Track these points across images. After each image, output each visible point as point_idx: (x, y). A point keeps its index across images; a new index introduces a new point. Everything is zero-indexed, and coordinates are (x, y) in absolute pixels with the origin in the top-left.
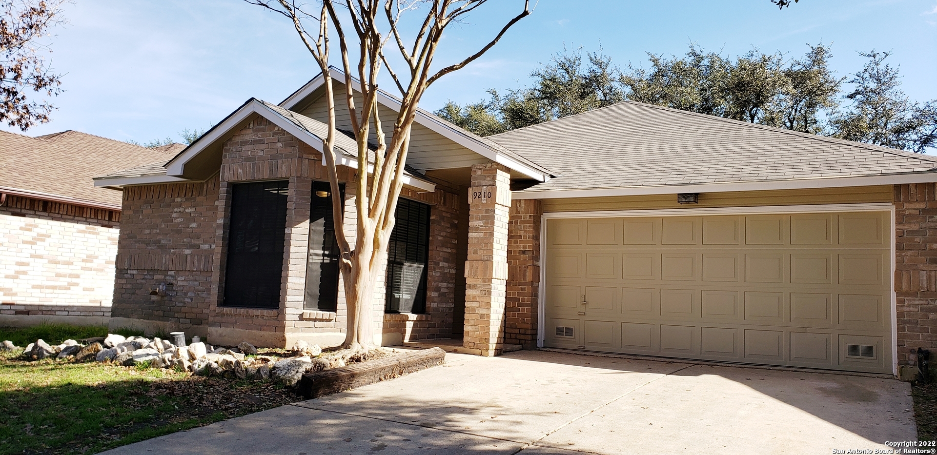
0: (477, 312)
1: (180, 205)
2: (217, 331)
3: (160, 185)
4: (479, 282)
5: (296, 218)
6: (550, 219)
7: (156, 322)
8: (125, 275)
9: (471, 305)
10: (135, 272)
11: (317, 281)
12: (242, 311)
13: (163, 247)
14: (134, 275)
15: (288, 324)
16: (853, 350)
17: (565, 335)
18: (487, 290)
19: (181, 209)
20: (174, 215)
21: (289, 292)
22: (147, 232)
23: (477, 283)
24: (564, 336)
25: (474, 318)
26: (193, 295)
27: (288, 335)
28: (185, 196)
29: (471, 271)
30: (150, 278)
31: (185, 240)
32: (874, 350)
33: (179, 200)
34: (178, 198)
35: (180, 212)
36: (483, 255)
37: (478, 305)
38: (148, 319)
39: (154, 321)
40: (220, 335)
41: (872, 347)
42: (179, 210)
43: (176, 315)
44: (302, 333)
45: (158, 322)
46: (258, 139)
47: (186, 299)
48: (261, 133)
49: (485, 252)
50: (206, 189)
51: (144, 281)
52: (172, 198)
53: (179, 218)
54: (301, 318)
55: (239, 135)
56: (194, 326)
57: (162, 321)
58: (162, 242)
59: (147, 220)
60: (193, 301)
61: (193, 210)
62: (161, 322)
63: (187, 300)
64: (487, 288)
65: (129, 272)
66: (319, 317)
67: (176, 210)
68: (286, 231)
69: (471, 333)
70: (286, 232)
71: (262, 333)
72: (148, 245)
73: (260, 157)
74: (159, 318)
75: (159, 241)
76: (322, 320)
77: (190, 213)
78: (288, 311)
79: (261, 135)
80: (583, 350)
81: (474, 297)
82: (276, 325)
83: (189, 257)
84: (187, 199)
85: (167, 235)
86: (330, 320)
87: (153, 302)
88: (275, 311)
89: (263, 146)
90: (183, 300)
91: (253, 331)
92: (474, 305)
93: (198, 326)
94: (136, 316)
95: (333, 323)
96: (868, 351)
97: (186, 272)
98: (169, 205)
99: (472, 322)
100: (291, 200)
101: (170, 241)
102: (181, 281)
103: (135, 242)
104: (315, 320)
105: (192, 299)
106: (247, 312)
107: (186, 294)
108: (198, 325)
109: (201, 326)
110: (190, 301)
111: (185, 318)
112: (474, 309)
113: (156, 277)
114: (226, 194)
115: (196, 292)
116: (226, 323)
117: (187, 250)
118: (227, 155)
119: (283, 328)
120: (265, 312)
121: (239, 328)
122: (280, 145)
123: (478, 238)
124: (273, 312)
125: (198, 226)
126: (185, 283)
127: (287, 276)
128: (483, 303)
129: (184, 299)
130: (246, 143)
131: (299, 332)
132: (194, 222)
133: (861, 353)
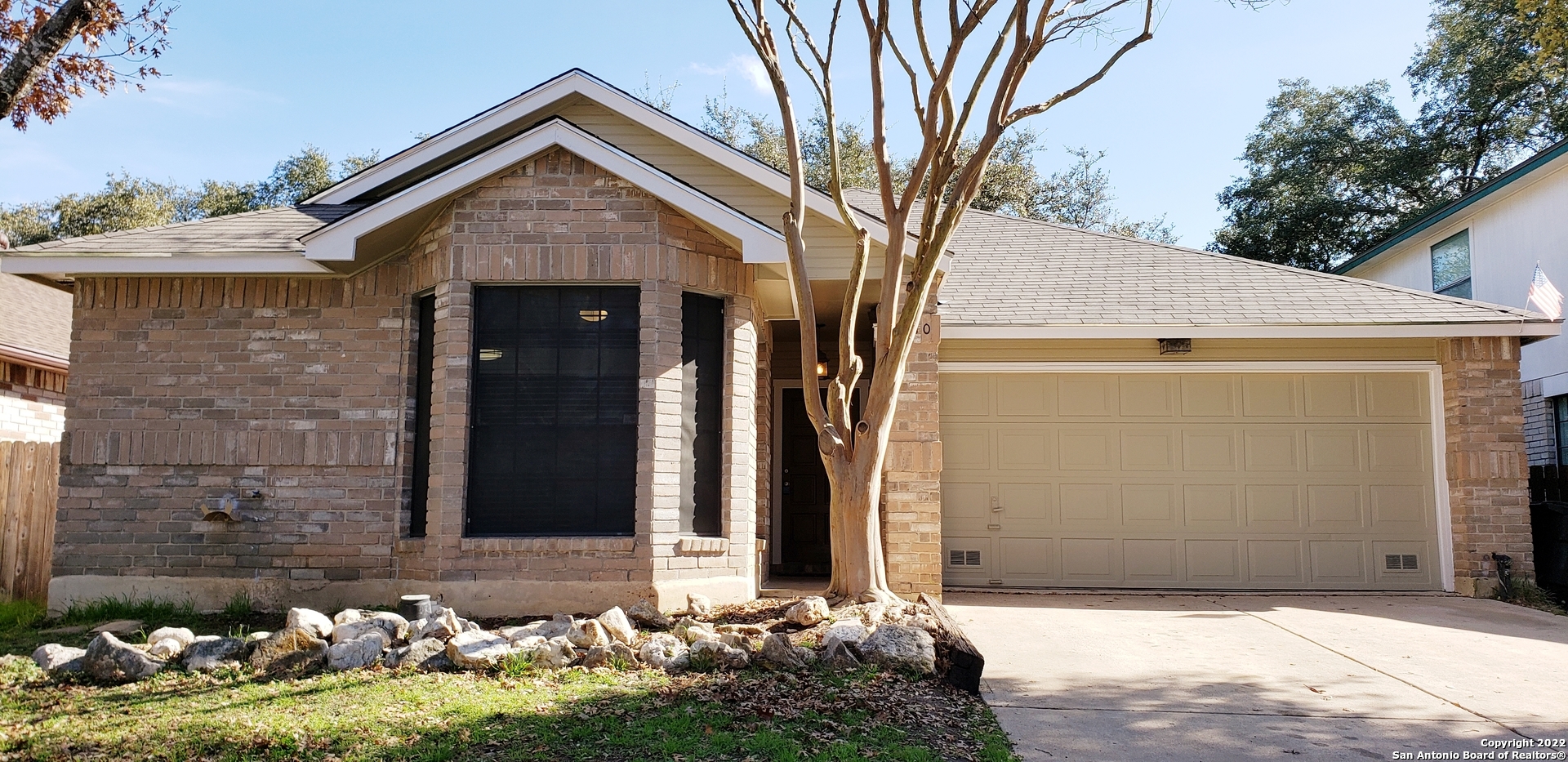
0: (912, 530)
1: (271, 325)
2: (465, 588)
3: (203, 279)
4: (914, 479)
5: (661, 359)
6: (943, 374)
7: (213, 580)
8: (96, 478)
9: (900, 518)
10: (129, 471)
11: (689, 479)
12: (538, 543)
13: (223, 416)
14: (127, 477)
15: (658, 563)
16: (1392, 561)
17: (967, 564)
18: (930, 492)
19: (276, 334)
20: (254, 346)
21: (657, 501)
22: (168, 380)
23: (911, 480)
24: (965, 566)
25: (908, 541)
26: (328, 517)
27: (660, 585)
28: (286, 306)
29: (898, 460)
30: (186, 482)
31: (293, 400)
32: (1418, 559)
33: (268, 313)
34: (265, 309)
35: (271, 339)
36: (918, 431)
37: (915, 518)
38: (186, 575)
39: (208, 579)
40: (476, 597)
41: (1415, 556)
42: (268, 335)
43: (278, 562)
44: (679, 581)
45: (219, 580)
46: (550, 199)
47: (306, 526)
48: (558, 188)
49: (922, 427)
50: (350, 293)
51: (164, 491)
52: (245, 309)
53: (269, 351)
54: (678, 550)
55: (497, 188)
56: (336, 583)
57: (233, 577)
58: (219, 402)
59: (165, 354)
60: (329, 530)
61: (314, 335)
62: (230, 580)
63: (307, 529)
64: (931, 487)
65: (110, 470)
66: (706, 548)
67: (259, 334)
68: (642, 383)
69: (902, 568)
70: (641, 386)
71: (594, 585)
72: (173, 407)
73: (555, 237)
74: (222, 571)
75: (210, 402)
76: (708, 554)
77: (305, 343)
78: (656, 539)
79: (558, 191)
80: (998, 586)
81: (906, 504)
82: (628, 569)
83: (311, 439)
84: (293, 313)
85: (232, 389)
86: (720, 553)
87: (200, 537)
88: (629, 541)
89: (566, 215)
90: (297, 529)
91: (569, 583)
92: (907, 518)
93: (350, 583)
94: (145, 570)
95: (724, 557)
96: (1411, 562)
97: (303, 469)
98: (235, 324)
99: (905, 548)
100: (651, 325)
101: (245, 401)
102: (286, 489)
103: (131, 403)
104: (698, 554)
105: (325, 527)
106: (553, 546)
107: (303, 517)
108: (349, 580)
109: (356, 583)
110: (318, 529)
111: (307, 567)
112: (906, 526)
113: (204, 481)
114: (469, 307)
115: (338, 512)
116: (490, 570)
117: (301, 422)
118: (466, 227)
119: (648, 573)
120: (602, 543)
121: (529, 578)
122: (610, 215)
123: (907, 403)
124: (621, 543)
125: (332, 371)
126: (300, 493)
127: (651, 470)
128: (924, 515)
129: (300, 527)
130: (518, 205)
131: (675, 579)
132: (317, 361)
133: (1402, 565)
